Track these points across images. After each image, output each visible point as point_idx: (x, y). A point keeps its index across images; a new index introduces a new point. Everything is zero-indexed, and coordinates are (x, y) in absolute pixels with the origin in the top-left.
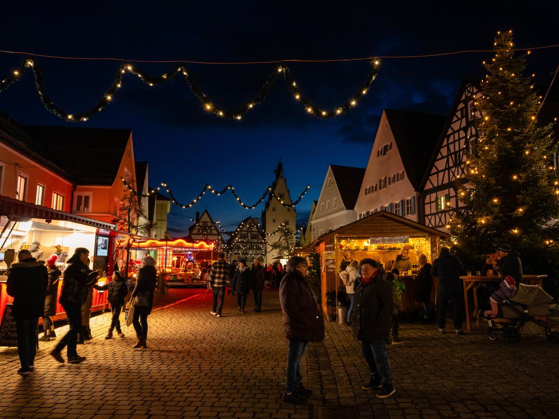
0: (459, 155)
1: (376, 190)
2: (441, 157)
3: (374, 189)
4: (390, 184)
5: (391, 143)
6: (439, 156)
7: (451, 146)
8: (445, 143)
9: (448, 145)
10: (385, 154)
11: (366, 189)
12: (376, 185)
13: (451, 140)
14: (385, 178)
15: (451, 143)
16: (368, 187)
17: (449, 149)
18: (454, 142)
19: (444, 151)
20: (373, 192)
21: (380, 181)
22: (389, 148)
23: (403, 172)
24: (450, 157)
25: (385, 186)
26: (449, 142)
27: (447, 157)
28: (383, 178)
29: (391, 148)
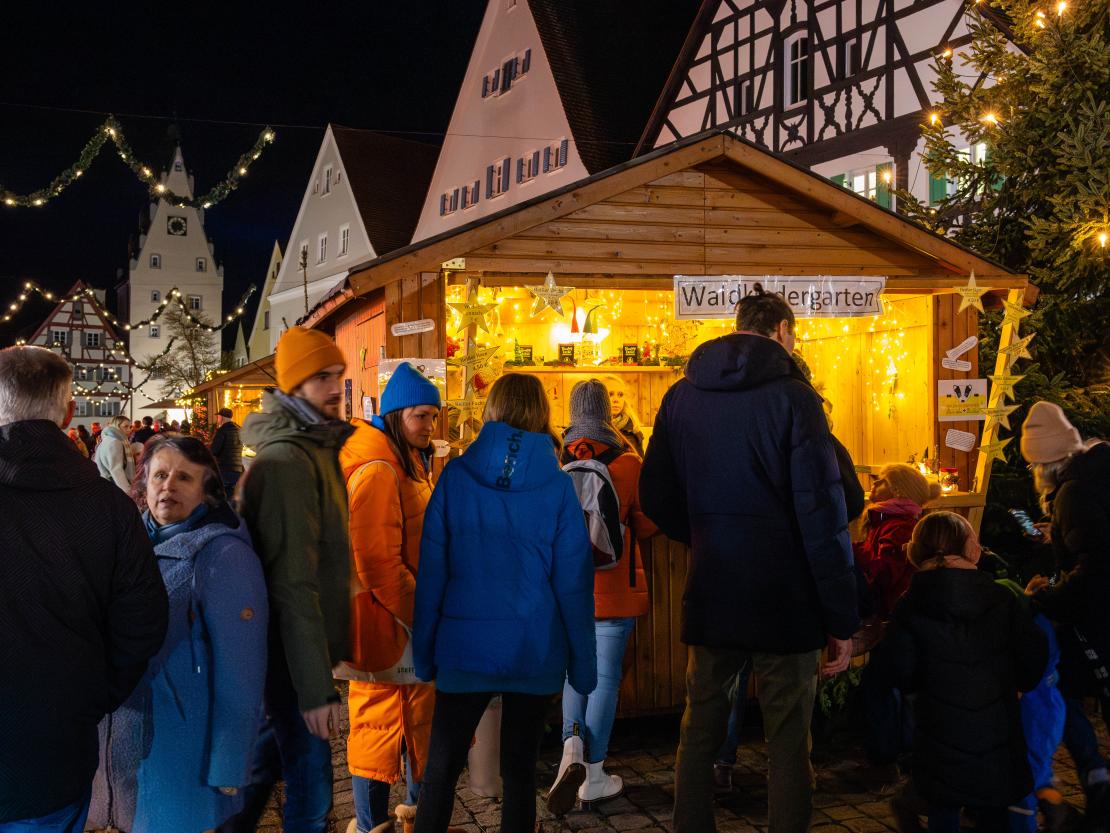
0: (750, 89)
1: (476, 200)
2: (689, 93)
3: (469, 197)
4: (520, 179)
5: (529, 53)
6: (685, 92)
7: (726, 61)
8: (705, 49)
9: (714, 56)
10: (506, 87)
11: (444, 198)
12: (478, 184)
13: (727, 38)
14: (508, 162)
15: (726, 50)
16: (450, 192)
17: (716, 69)
18: (736, 45)
19: (701, 77)
20: (464, 206)
21: (491, 170)
22: (520, 68)
23: (565, 143)
24: (719, 95)
25: (506, 188)
26: (720, 47)
27: (711, 93)
28: (500, 163)
29: (526, 68)
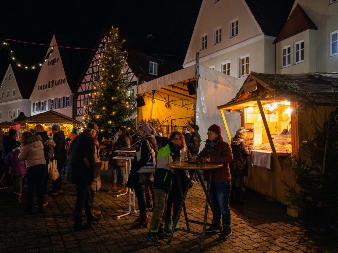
0: (98, 74)
1: (46, 88)
2: (88, 73)
3: (45, 87)
4: (56, 85)
5: (58, 58)
7: (94, 68)
9: (92, 67)
10: (53, 65)
11: (39, 86)
12: (47, 84)
13: (94, 64)
14: (53, 81)
17: (93, 70)
18: (96, 66)
19: (90, 70)
20: (43, 89)
21: (49, 82)
22: (56, 61)
23: (65, 79)
24: (93, 74)
25: (53, 86)
26: (94, 65)
27: (92, 74)
28: (52, 81)
29: (57, 61)
